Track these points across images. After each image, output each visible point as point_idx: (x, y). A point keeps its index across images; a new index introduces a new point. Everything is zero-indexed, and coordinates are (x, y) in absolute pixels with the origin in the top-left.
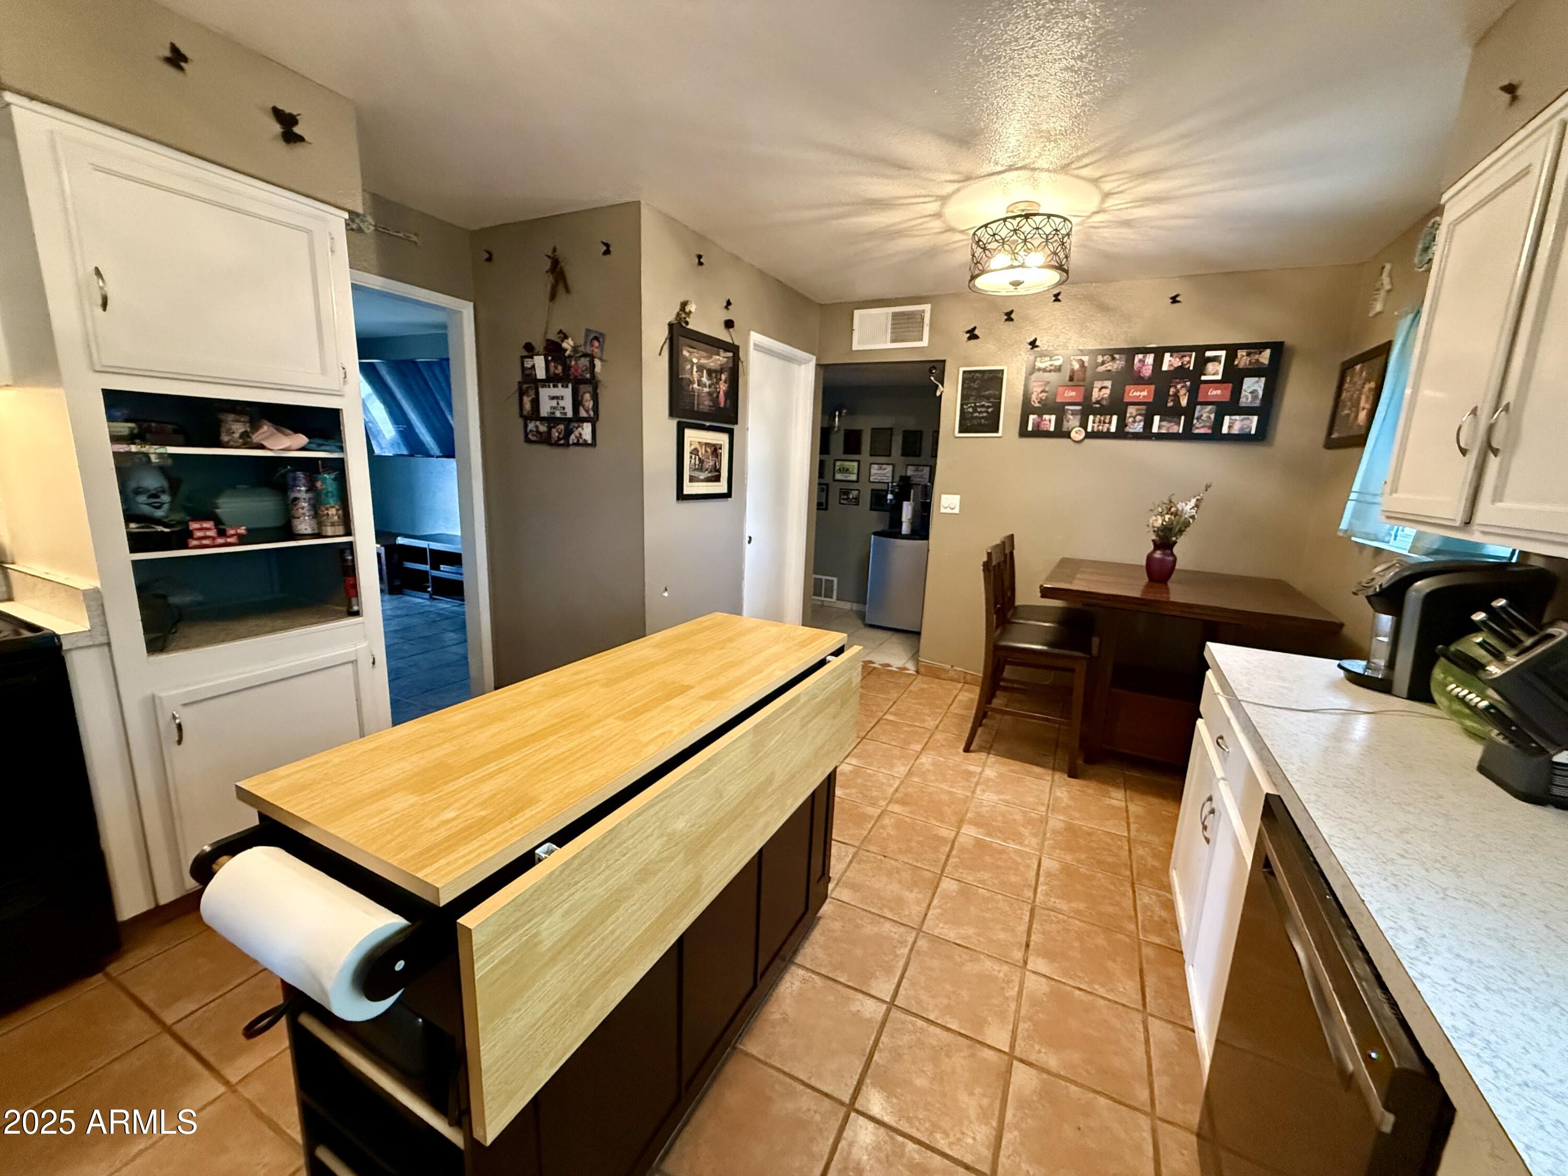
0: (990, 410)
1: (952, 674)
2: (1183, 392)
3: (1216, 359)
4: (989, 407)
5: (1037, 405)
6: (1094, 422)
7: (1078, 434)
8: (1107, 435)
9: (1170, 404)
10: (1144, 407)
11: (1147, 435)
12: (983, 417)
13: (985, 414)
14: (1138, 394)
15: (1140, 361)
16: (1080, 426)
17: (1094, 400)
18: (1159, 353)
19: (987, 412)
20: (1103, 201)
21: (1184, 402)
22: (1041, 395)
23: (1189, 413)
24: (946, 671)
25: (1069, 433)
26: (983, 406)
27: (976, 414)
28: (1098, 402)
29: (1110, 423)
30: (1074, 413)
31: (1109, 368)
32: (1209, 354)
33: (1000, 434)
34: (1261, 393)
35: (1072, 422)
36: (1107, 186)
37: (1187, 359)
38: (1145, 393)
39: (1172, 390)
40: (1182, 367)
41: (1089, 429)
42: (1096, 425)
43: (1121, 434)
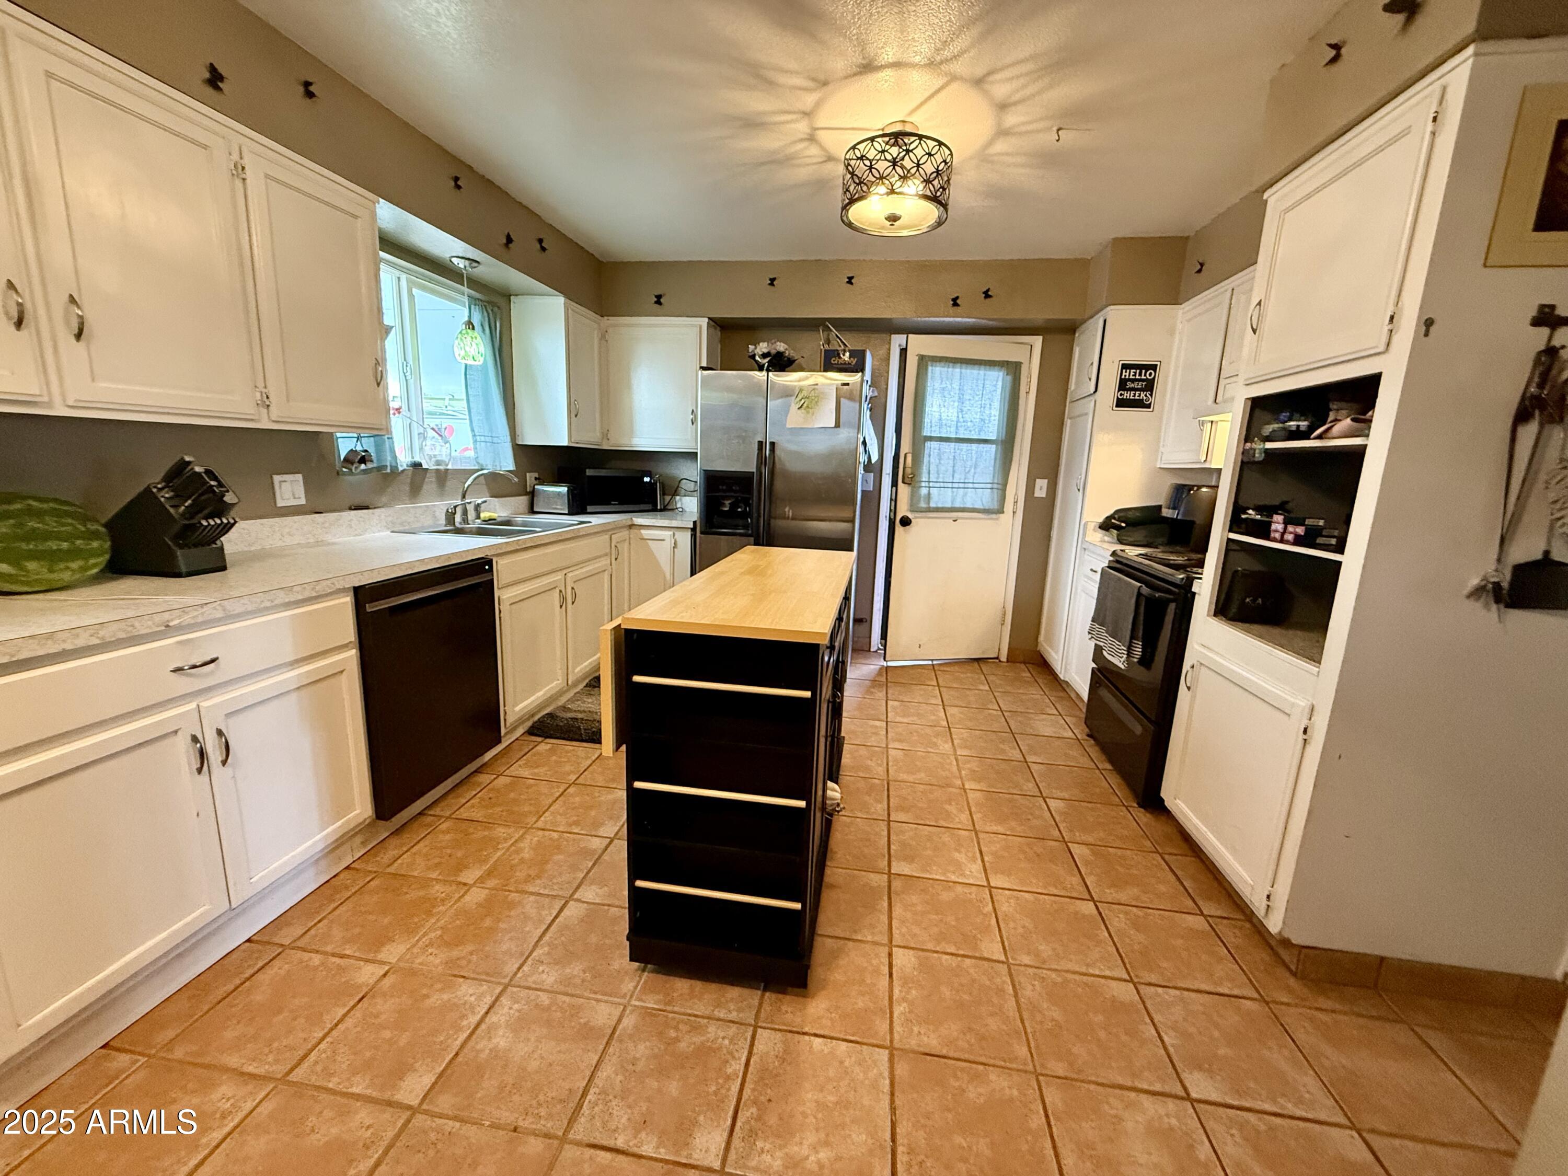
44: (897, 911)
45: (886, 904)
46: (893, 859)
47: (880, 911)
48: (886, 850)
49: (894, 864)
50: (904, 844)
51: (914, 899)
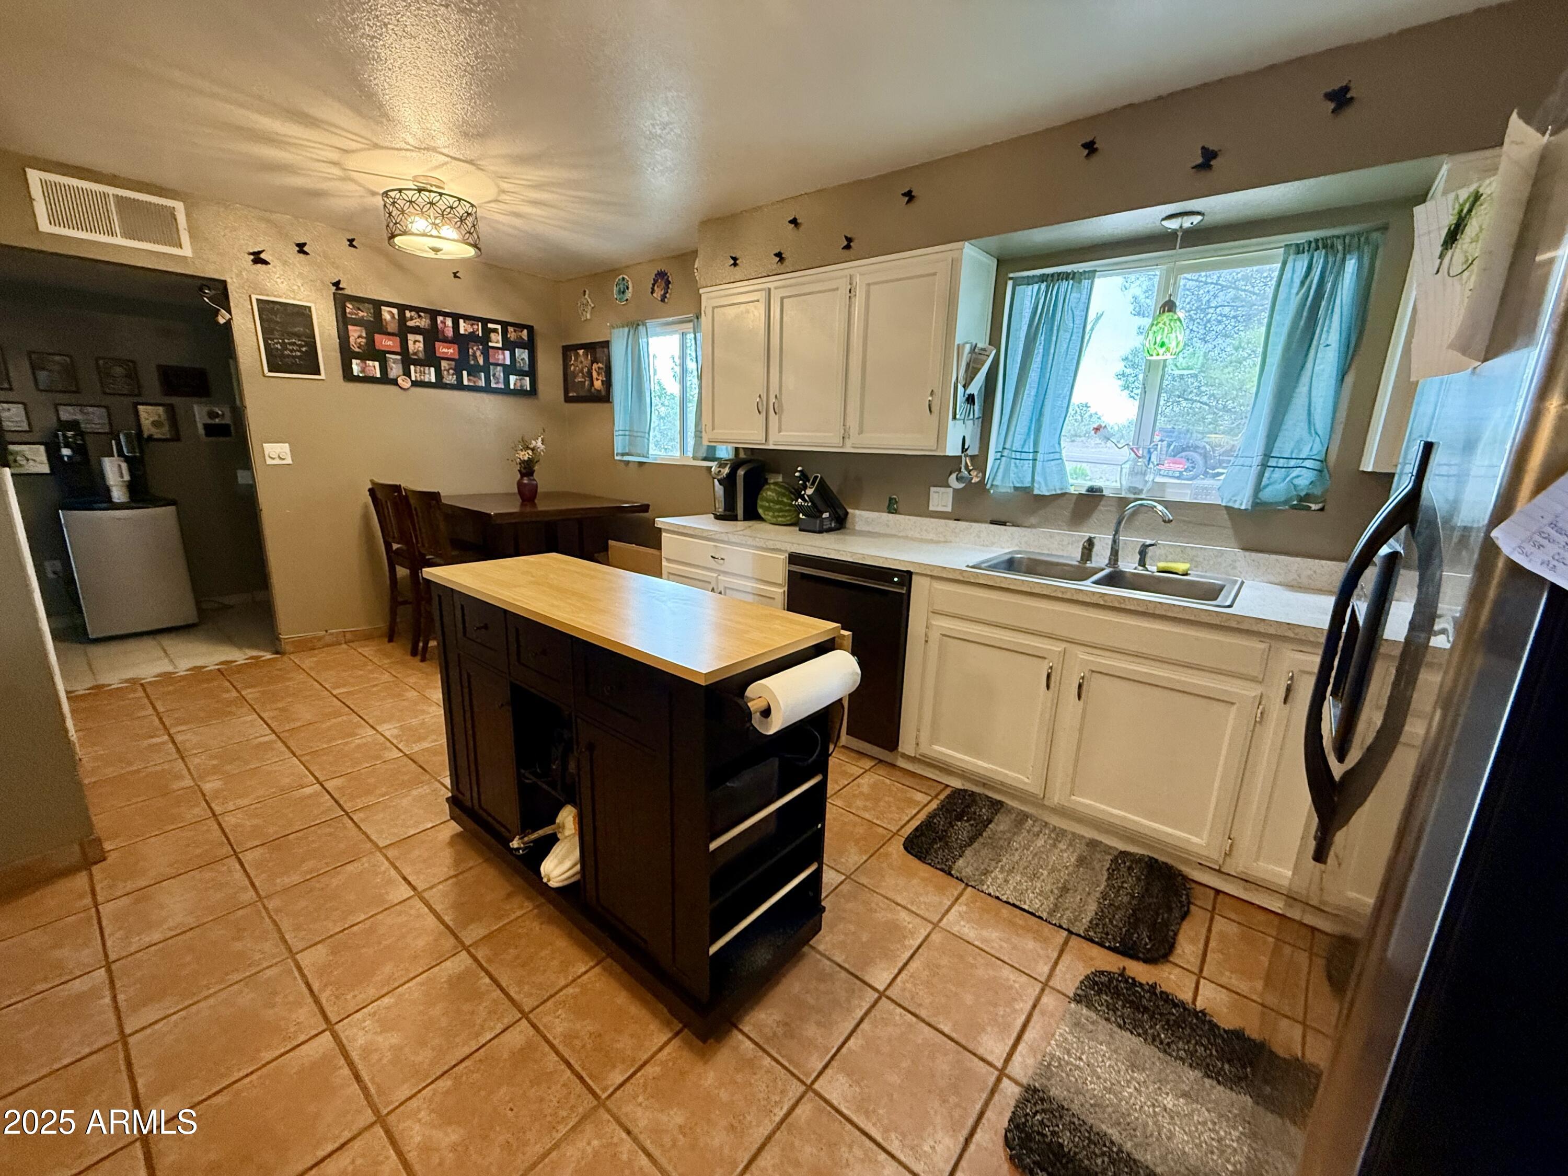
0: (304, 349)
1: (328, 639)
2: (478, 353)
3: (495, 331)
4: (303, 346)
5: (357, 350)
6: (416, 372)
7: (404, 382)
8: (428, 385)
9: (472, 362)
10: (453, 363)
11: (459, 386)
12: (296, 357)
13: (299, 354)
14: (446, 350)
15: (442, 322)
16: (404, 375)
17: (411, 351)
18: (456, 317)
19: (300, 351)
20: (499, 195)
21: (481, 362)
22: (359, 340)
23: (486, 369)
24: (320, 639)
25: (396, 380)
26: (294, 344)
27: (287, 352)
28: (415, 354)
29: (430, 374)
30: (395, 361)
31: (418, 324)
32: (490, 326)
33: (323, 376)
34: (527, 360)
35: (395, 370)
36: (505, 186)
37: (475, 327)
38: (451, 351)
39: (471, 351)
40: (473, 332)
41: (413, 378)
42: (418, 375)
43: (440, 384)
44: (431, 920)
45: (446, 919)
46: (474, 966)
47: (447, 909)
48: (490, 969)
49: (470, 961)
50: (477, 995)
51: (421, 943)
